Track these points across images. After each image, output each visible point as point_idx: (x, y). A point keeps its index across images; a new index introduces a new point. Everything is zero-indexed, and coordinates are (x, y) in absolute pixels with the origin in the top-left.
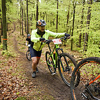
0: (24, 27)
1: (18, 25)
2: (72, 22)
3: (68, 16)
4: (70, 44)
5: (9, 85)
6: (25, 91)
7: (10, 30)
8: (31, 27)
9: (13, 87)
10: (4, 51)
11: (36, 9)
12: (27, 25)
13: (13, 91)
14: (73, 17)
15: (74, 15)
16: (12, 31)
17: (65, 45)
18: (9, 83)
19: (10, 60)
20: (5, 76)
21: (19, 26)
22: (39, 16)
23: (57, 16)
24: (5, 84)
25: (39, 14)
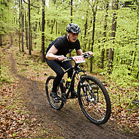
0: (25, 41)
3: (86, 26)
6: (25, 130)
7: (5, 45)
8: (34, 41)
13: (7, 132)
15: (94, 24)
25: (46, 22)
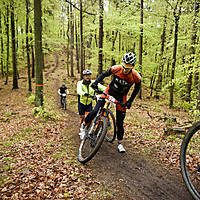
1: (64, 57)
2: (172, 49)
4: (168, 94)
5: (48, 178)
9: (56, 180)
10: (38, 109)
11: (98, 26)
12: (82, 57)
14: (173, 40)
16: (52, 68)
17: (157, 97)
18: (50, 173)
19: (49, 126)
20: (40, 159)
21: (66, 60)
22: (104, 38)
23: (142, 37)
24: (40, 174)
